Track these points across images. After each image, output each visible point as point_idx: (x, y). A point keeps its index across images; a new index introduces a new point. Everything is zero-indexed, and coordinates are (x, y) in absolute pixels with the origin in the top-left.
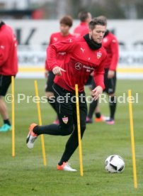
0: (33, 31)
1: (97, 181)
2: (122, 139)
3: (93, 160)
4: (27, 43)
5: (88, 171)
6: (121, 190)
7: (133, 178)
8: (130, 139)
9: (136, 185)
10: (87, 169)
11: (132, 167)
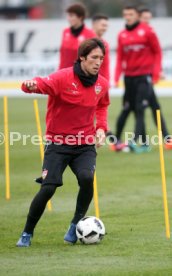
0: (31, 35)
1: (117, 229)
2: (149, 174)
3: (113, 202)
4: (23, 50)
5: (106, 217)
6: (149, 241)
7: (164, 225)
8: (159, 175)
9: (168, 235)
10: (104, 214)
11: (163, 210)
